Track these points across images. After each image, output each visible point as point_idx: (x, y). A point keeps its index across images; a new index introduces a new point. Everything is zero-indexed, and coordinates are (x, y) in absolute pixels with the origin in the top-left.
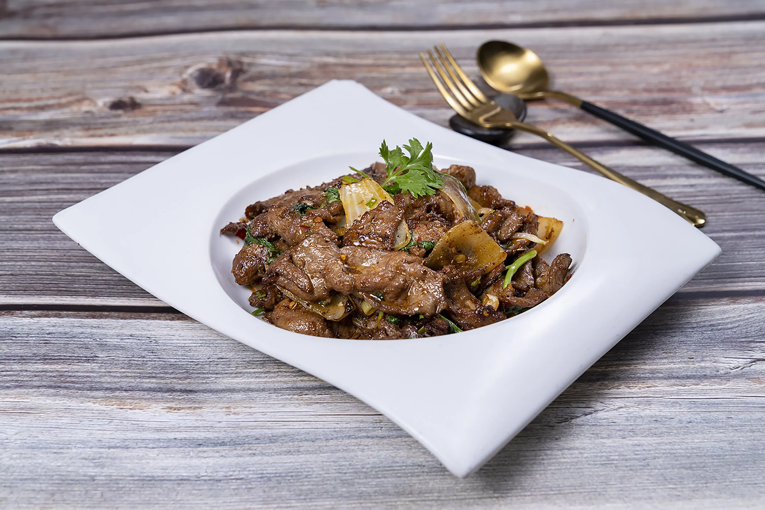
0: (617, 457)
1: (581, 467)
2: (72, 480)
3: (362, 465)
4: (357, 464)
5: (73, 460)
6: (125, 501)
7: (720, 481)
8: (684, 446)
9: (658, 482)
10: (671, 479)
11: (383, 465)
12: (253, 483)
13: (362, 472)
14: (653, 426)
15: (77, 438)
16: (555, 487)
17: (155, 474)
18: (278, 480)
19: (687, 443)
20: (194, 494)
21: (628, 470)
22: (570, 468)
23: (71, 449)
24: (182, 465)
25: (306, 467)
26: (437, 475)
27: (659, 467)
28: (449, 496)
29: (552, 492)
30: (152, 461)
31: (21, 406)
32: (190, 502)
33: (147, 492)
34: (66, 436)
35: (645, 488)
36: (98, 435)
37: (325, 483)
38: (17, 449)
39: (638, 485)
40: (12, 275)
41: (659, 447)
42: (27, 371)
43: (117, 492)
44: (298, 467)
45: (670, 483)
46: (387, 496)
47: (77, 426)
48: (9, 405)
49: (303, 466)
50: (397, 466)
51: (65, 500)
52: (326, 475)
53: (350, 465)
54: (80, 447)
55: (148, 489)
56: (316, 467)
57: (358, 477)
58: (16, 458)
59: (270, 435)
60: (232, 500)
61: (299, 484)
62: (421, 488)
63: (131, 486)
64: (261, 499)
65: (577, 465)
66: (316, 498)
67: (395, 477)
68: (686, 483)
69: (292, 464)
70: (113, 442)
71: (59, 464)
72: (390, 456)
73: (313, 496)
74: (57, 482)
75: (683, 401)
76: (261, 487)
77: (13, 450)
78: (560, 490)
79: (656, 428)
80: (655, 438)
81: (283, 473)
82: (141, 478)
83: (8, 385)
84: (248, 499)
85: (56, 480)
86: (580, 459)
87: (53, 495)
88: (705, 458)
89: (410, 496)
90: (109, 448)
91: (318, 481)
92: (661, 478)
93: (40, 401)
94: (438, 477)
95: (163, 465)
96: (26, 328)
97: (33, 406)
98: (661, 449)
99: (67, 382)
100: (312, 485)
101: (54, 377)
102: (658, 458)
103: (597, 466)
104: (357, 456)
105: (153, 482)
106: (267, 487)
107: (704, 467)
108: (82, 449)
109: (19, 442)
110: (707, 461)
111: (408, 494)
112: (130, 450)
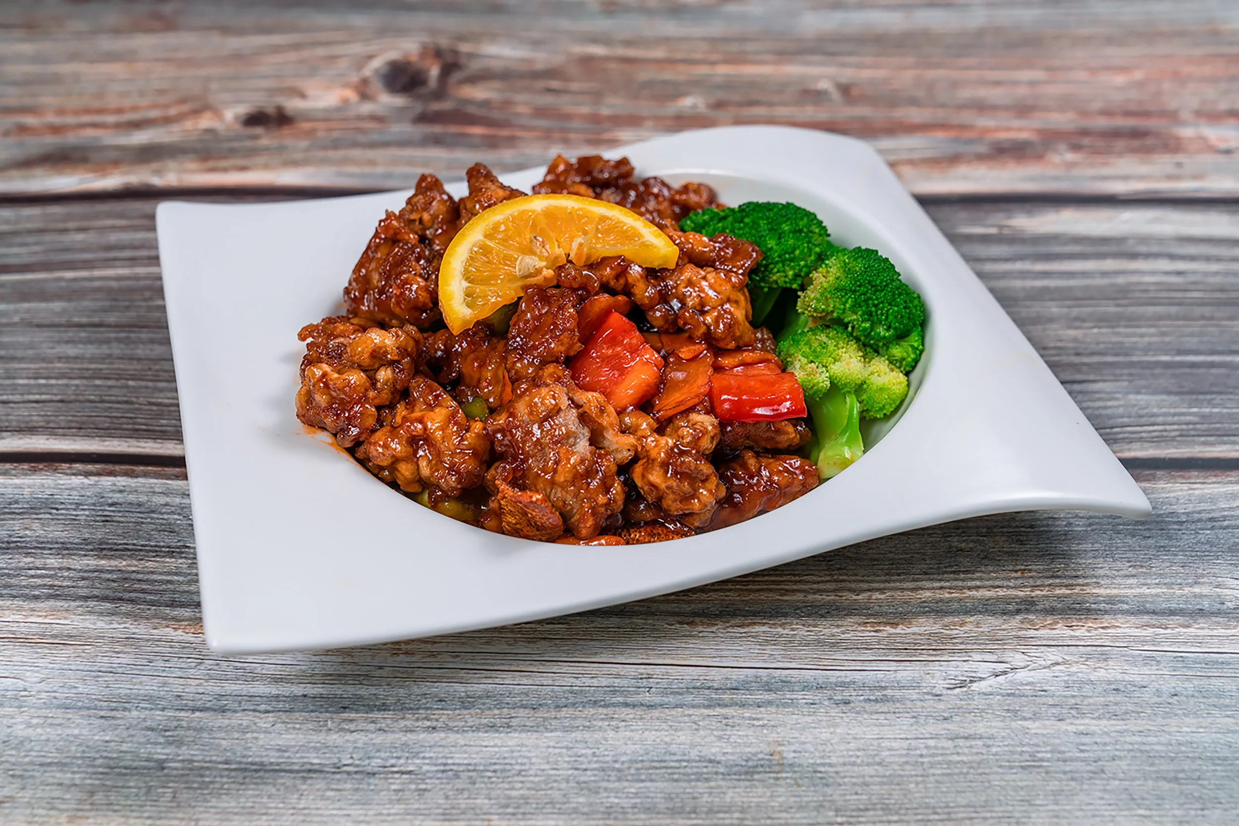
0: (1049, 755)
1: (987, 771)
2: (126, 768)
3: (613, 756)
4: (606, 753)
5: (132, 732)
6: (212, 807)
7: (1227, 806)
8: (1165, 738)
9: (1120, 803)
10: (1143, 799)
11: (650, 757)
12: (428, 781)
13: (614, 769)
14: (1112, 699)
15: (141, 692)
16: (940, 808)
17: (264, 759)
18: (471, 777)
19: (1169, 733)
20: (328, 799)
21: (1067, 780)
22: (968, 773)
23: (130, 710)
24: (312, 745)
25: (520, 756)
26: (739, 780)
27: (1121, 775)
28: (758, 819)
29: (936, 817)
30: (262, 736)
31: (54, 632)
32: (320, 812)
33: (250, 792)
34: (123, 688)
35: (1096, 813)
36: (177, 686)
37: (549, 786)
38: (40, 709)
39: (1084, 807)
40: (62, 401)
41: (1122, 739)
42: (69, 569)
43: (199, 791)
44: (506, 755)
45: (1139, 806)
46: (654, 816)
47: (142, 670)
48: (35, 629)
49: (515, 754)
50: (673, 761)
51: (111, 804)
52: (553, 772)
53: (594, 754)
54: (146, 709)
55: (252, 786)
56: (537, 756)
57: (606, 778)
58: (37, 726)
59: (463, 694)
60: (392, 811)
61: (507, 786)
62: (712, 801)
63: (225, 780)
64: (440, 811)
65: (979, 767)
66: (533, 814)
67: (668, 780)
68: (1168, 806)
69: (496, 749)
70: (201, 699)
71: (107, 738)
72: (662, 741)
73: (528, 809)
74: (100, 770)
75: (1163, 656)
76: (441, 789)
77: (33, 710)
78: (949, 813)
79: (1116, 704)
80: (1113, 722)
81: (480, 764)
82: (243, 766)
83: (37, 593)
84: (419, 809)
85: (100, 766)
86: (985, 757)
87: (92, 793)
88: (1200, 762)
89: (693, 816)
90: (194, 710)
91: (539, 782)
92: (1124, 796)
93: (87, 624)
94: (742, 783)
95: (280, 743)
96: (75, 493)
97: (75, 632)
98: (1126, 742)
99: (135, 591)
100: (528, 789)
101: (113, 581)
102: (1120, 758)
103: (1014, 771)
104: (606, 740)
105: (261, 774)
106: (452, 790)
107: (1199, 778)
108: (147, 712)
109: (44, 695)
110: (1205, 768)
111: (689, 813)
112: (229, 714)
